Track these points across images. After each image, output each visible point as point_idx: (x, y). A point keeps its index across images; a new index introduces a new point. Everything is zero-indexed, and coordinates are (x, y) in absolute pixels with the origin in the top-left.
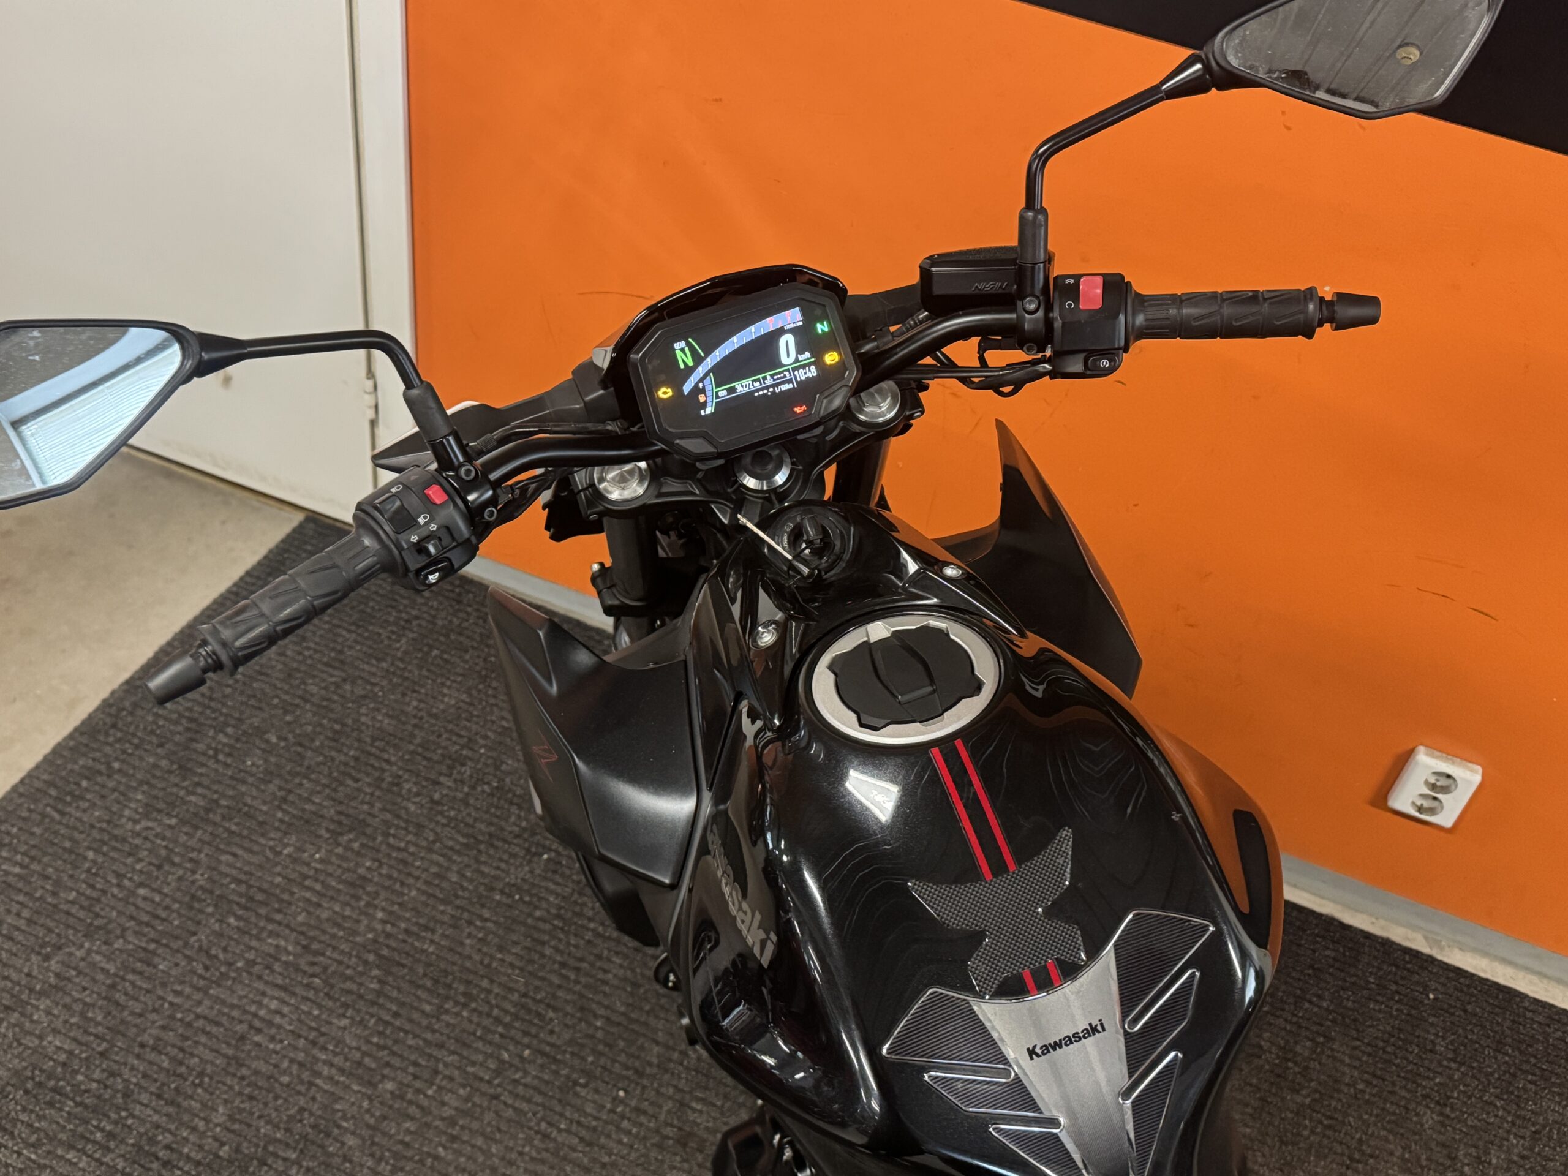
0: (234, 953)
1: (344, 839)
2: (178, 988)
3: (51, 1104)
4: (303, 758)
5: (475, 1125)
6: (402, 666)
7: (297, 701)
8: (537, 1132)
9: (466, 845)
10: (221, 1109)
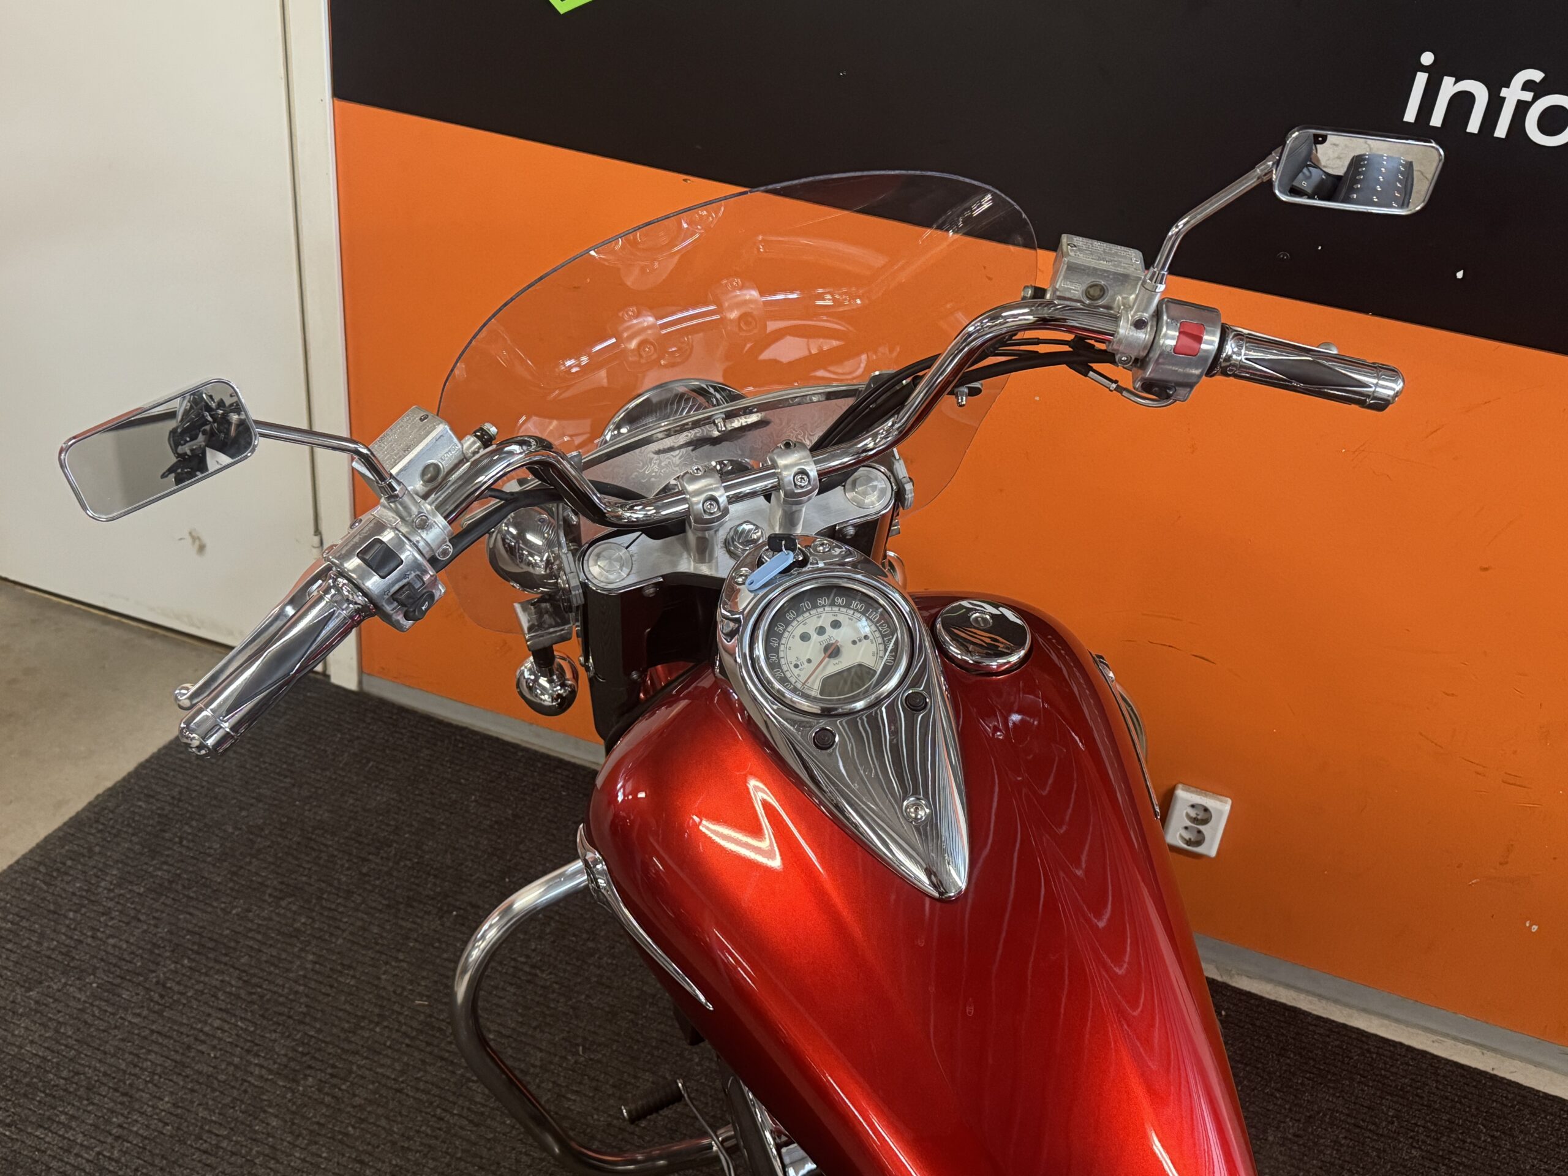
0: (186, 986)
1: (283, 903)
2: (138, 1011)
3: (25, 1095)
4: (253, 842)
5: (380, 1111)
6: (344, 774)
7: (253, 801)
8: (433, 1116)
9: (388, 906)
10: (166, 1099)
